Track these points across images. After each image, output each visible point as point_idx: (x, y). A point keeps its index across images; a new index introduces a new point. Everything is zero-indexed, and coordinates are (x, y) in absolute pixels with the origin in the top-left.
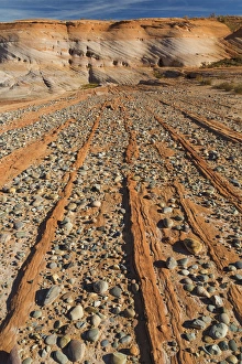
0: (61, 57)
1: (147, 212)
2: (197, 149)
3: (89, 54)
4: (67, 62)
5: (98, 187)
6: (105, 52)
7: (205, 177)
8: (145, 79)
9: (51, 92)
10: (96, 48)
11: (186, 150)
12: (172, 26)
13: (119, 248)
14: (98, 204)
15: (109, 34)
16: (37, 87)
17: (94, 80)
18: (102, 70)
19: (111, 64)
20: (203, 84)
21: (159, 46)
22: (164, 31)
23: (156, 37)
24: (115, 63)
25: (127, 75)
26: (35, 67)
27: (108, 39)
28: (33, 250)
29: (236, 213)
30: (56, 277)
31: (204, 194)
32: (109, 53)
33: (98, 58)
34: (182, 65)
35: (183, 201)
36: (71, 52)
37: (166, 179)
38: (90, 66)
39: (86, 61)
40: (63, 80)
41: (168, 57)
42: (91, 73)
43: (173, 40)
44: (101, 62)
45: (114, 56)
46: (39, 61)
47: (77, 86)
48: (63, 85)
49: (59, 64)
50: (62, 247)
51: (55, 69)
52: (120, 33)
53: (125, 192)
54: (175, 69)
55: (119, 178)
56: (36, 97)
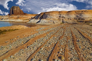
0: (57, 17)
1: (57, 49)
2: (76, 39)
3: (63, 17)
4: (58, 19)
5: (51, 43)
6: (66, 17)
7: (74, 45)
8: (75, 22)
9: (54, 24)
10: (64, 16)
11: (73, 39)
12: (82, 12)
13: (48, 55)
14: (49, 46)
15: (67, 13)
16: (52, 23)
17: (63, 22)
18: (65, 20)
19: (67, 19)
20: (87, 24)
21: (79, 16)
22: (80, 13)
23: (78, 14)
24: (68, 19)
25: (71, 21)
26: (52, 19)
27: (67, 14)
28: (35, 52)
29: (76, 54)
30: (35, 57)
31: (71, 48)
32: (67, 17)
33: (64, 18)
34: (84, 20)
35: (66, 49)
36: (59, 17)
37: (65, 44)
38: (63, 19)
39: (62, 19)
40: (57, 22)
41: (81, 18)
42: (63, 21)
43: (82, 14)
44: (65, 19)
45: (68, 17)
46: (53, 18)
47: (59, 23)
48: (57, 23)
49: (57, 19)
50: (39, 53)
51: (56, 20)
52: (70, 13)
53: (55, 45)
54: (82, 21)
55: (56, 42)
56: (51, 25)
